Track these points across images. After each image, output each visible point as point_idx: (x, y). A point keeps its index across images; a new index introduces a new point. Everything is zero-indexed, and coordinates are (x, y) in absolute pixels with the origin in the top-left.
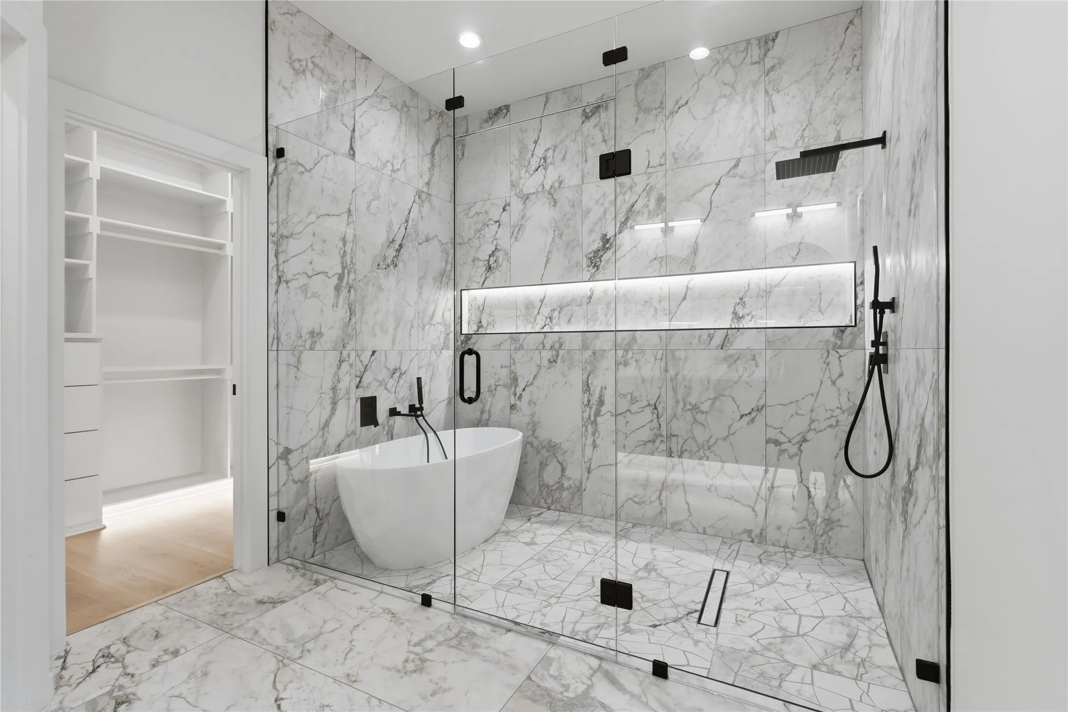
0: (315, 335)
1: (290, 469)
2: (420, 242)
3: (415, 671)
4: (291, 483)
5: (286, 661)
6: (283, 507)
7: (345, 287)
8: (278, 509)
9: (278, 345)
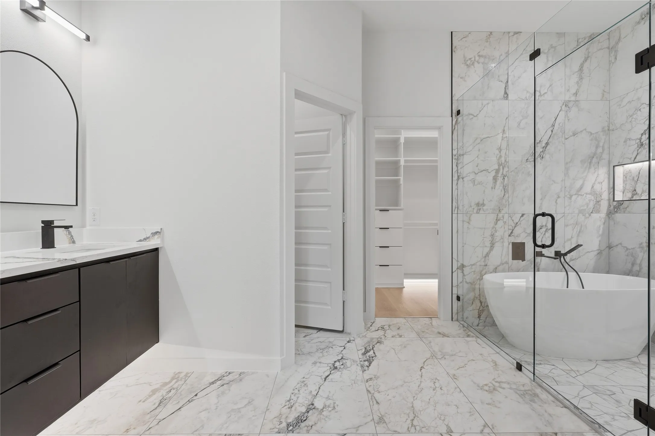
0: (480, 205)
1: (464, 275)
2: (567, 137)
3: (487, 391)
4: (464, 282)
5: (434, 357)
6: (460, 293)
7: (501, 177)
8: (457, 294)
9: (458, 211)
